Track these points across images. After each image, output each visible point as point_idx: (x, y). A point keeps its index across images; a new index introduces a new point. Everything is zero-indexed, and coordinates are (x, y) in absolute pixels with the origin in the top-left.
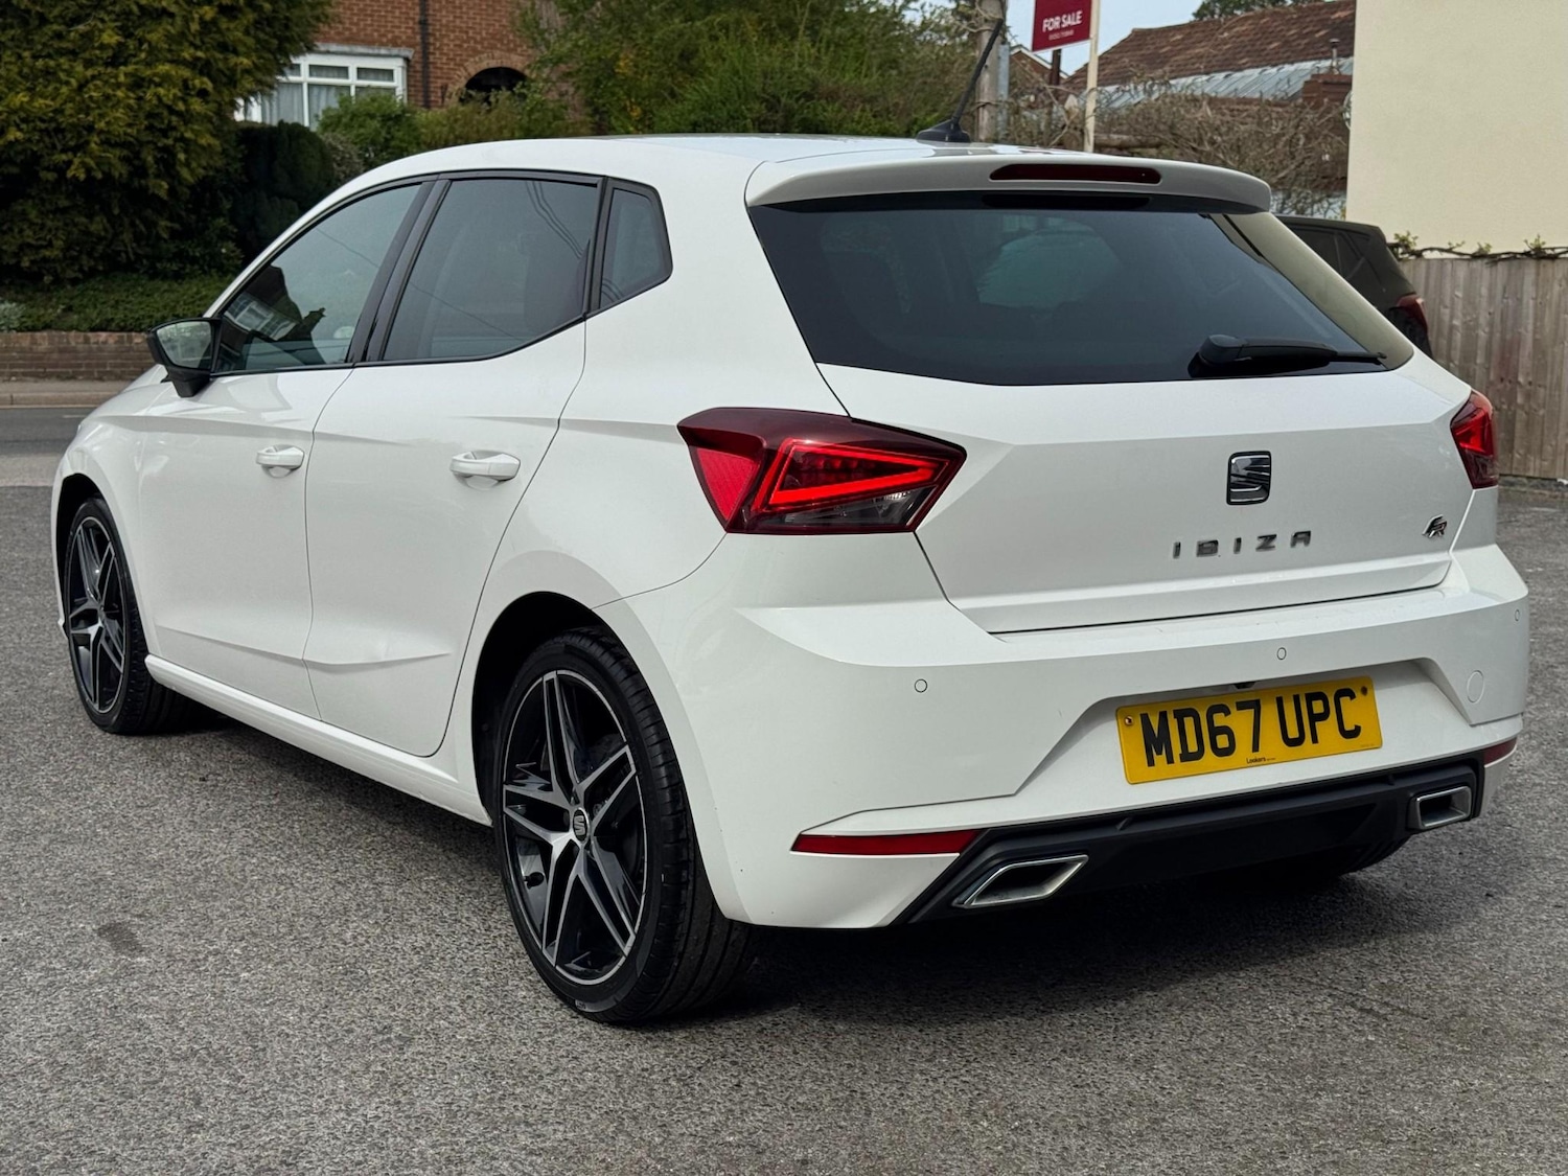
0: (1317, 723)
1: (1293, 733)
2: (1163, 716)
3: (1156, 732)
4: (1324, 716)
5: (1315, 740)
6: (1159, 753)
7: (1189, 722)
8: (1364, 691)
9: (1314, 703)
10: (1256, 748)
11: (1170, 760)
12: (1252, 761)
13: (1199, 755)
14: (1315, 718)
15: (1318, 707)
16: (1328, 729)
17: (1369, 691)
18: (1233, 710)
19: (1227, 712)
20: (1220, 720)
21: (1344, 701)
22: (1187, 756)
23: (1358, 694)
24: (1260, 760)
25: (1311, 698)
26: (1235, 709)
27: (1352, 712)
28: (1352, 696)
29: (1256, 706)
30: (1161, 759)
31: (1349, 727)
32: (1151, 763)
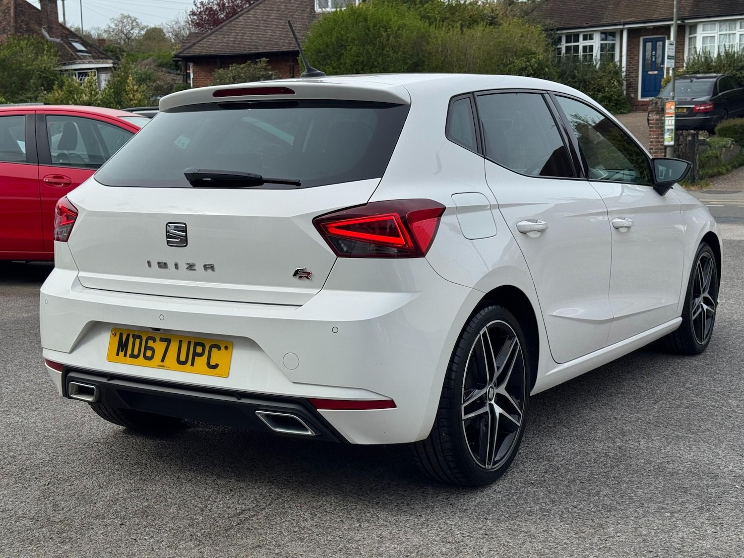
0: (196, 357)
1: (183, 358)
2: (128, 336)
3: (124, 342)
4: (201, 355)
5: (192, 364)
6: (122, 351)
7: (138, 341)
8: (226, 348)
9: (197, 347)
10: (163, 360)
11: (125, 355)
12: (159, 366)
13: (137, 357)
14: (196, 354)
15: (199, 350)
16: (201, 361)
17: (230, 349)
18: (158, 340)
19: (155, 341)
20: (151, 343)
21: (214, 350)
22: (133, 356)
23: (223, 348)
24: (163, 366)
25: (197, 344)
26: (159, 340)
27: (217, 357)
28: (219, 349)
29: (168, 341)
30: (122, 354)
31: (212, 363)
32: (118, 354)
